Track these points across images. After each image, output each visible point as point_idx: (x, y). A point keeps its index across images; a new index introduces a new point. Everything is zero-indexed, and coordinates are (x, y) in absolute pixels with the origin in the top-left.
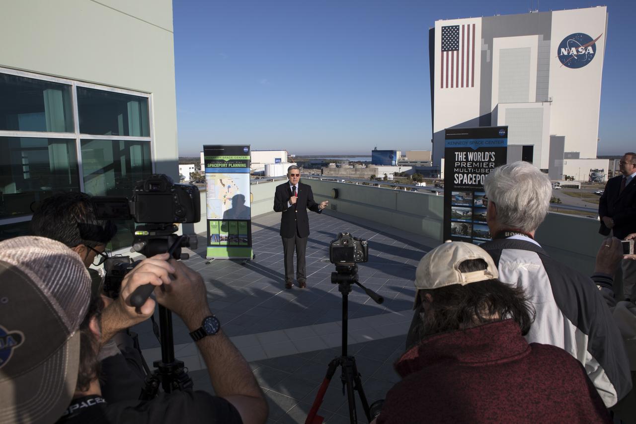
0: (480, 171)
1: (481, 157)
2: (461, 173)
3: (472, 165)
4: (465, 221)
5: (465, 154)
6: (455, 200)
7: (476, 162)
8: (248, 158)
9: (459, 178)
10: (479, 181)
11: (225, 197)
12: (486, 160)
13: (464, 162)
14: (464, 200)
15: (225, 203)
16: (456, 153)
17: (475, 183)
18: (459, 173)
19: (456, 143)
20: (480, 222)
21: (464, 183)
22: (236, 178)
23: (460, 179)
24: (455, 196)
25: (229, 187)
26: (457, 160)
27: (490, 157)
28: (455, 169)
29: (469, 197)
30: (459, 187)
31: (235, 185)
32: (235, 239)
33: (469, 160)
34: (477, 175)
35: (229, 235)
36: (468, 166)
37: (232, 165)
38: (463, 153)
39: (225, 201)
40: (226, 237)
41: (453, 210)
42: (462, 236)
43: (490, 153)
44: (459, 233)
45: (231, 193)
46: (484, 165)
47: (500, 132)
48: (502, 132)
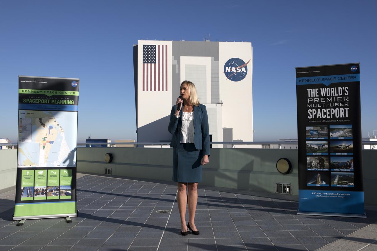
0: (334, 105)
1: (334, 92)
2: (314, 108)
3: (325, 100)
4: (321, 154)
6: (309, 134)
7: (329, 97)
8: (77, 94)
9: (312, 114)
10: (334, 115)
11: (44, 139)
12: (340, 95)
13: (317, 97)
14: (319, 134)
15: (44, 147)
16: (309, 90)
17: (329, 117)
18: (312, 108)
19: (311, 80)
20: (337, 154)
21: (318, 118)
23: (314, 114)
24: (309, 131)
25: (51, 127)
26: (309, 96)
27: (344, 91)
28: (308, 105)
29: (323, 131)
30: (313, 122)
31: (58, 125)
32: (55, 192)
33: (322, 96)
34: (331, 109)
35: (47, 187)
36: (321, 102)
37: (56, 102)
38: (316, 89)
39: (45, 144)
40: (43, 190)
41: (308, 145)
42: (318, 170)
43: (343, 88)
44: (315, 167)
45: (53, 134)
46: (338, 99)
47: (352, 69)
48: (353, 69)
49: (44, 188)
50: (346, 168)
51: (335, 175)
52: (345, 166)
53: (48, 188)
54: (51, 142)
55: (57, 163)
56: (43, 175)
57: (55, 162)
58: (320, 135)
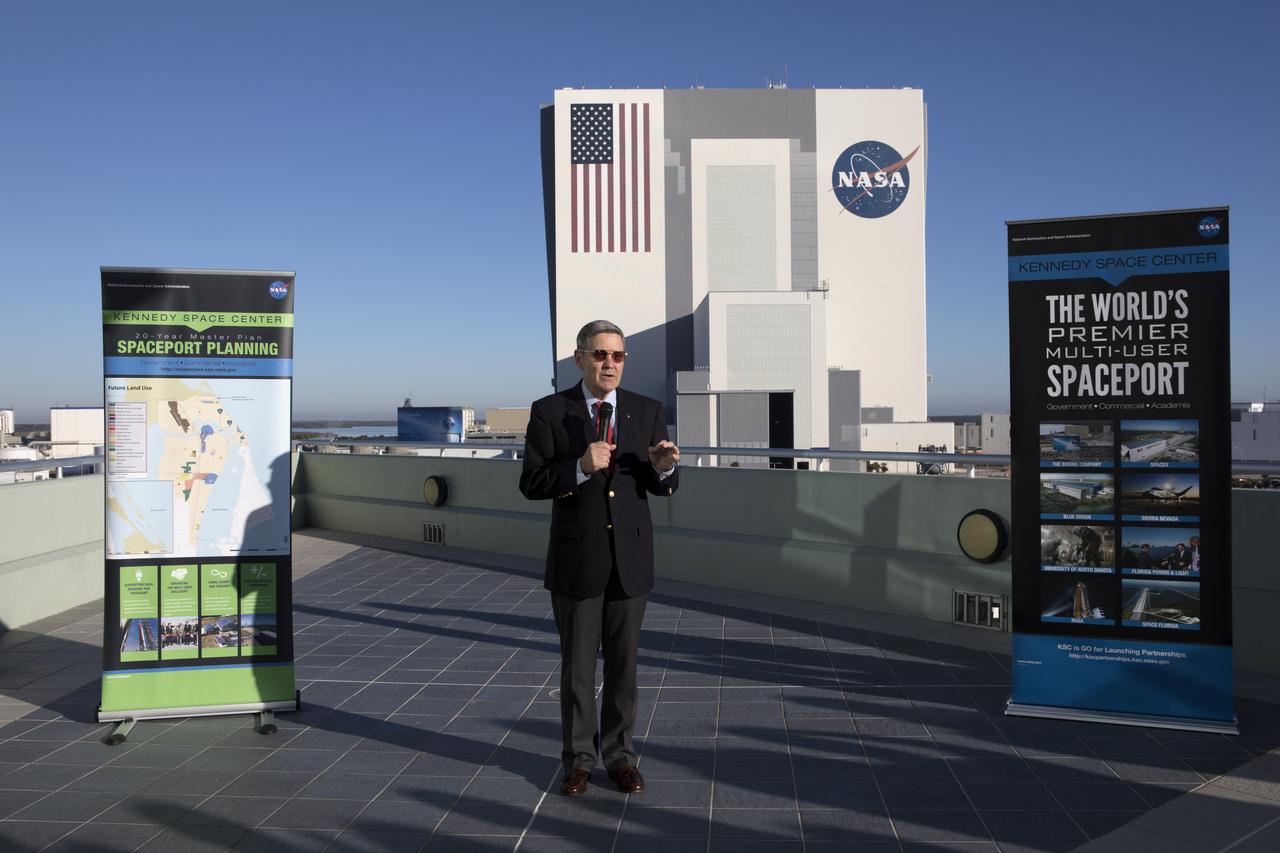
0: (1139, 351)
1: (1140, 307)
2: (1069, 362)
3: (1107, 333)
4: (1089, 517)
5: (1081, 301)
6: (1051, 449)
7: (1122, 325)
8: (287, 320)
9: (1060, 380)
10: (1137, 386)
11: (187, 469)
12: (1157, 316)
13: (1080, 324)
14: (1084, 448)
15: (187, 493)
16: (1052, 299)
17: (1121, 393)
18: (1061, 362)
19: (1061, 266)
20: (1145, 518)
21: (1081, 393)
22: (235, 398)
23: (1067, 381)
24: (1049, 438)
25: (207, 431)
26: (1053, 320)
27: (1173, 305)
28: (1048, 349)
29: (1100, 439)
30: (1064, 407)
31: (230, 422)
32: (226, 634)
33: (1098, 319)
34: (1127, 365)
35: (200, 618)
36: (1094, 339)
37: (223, 349)
38: (1076, 296)
39: (189, 484)
40: (188, 628)
41: (1045, 485)
42: (1080, 569)
43: (1171, 293)
44: (1069, 560)
45: (213, 453)
46: (1152, 332)
47: (1202, 227)
48: (1207, 227)
49: (190, 623)
50: (1176, 567)
51: (1137, 590)
52: (1170, 559)
53: (203, 623)
54: (210, 478)
55: (228, 543)
56: (187, 583)
57: (223, 541)
58: (1086, 452)
